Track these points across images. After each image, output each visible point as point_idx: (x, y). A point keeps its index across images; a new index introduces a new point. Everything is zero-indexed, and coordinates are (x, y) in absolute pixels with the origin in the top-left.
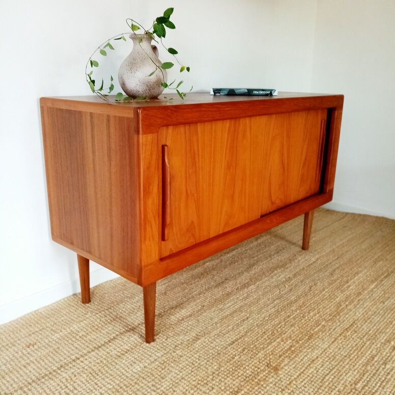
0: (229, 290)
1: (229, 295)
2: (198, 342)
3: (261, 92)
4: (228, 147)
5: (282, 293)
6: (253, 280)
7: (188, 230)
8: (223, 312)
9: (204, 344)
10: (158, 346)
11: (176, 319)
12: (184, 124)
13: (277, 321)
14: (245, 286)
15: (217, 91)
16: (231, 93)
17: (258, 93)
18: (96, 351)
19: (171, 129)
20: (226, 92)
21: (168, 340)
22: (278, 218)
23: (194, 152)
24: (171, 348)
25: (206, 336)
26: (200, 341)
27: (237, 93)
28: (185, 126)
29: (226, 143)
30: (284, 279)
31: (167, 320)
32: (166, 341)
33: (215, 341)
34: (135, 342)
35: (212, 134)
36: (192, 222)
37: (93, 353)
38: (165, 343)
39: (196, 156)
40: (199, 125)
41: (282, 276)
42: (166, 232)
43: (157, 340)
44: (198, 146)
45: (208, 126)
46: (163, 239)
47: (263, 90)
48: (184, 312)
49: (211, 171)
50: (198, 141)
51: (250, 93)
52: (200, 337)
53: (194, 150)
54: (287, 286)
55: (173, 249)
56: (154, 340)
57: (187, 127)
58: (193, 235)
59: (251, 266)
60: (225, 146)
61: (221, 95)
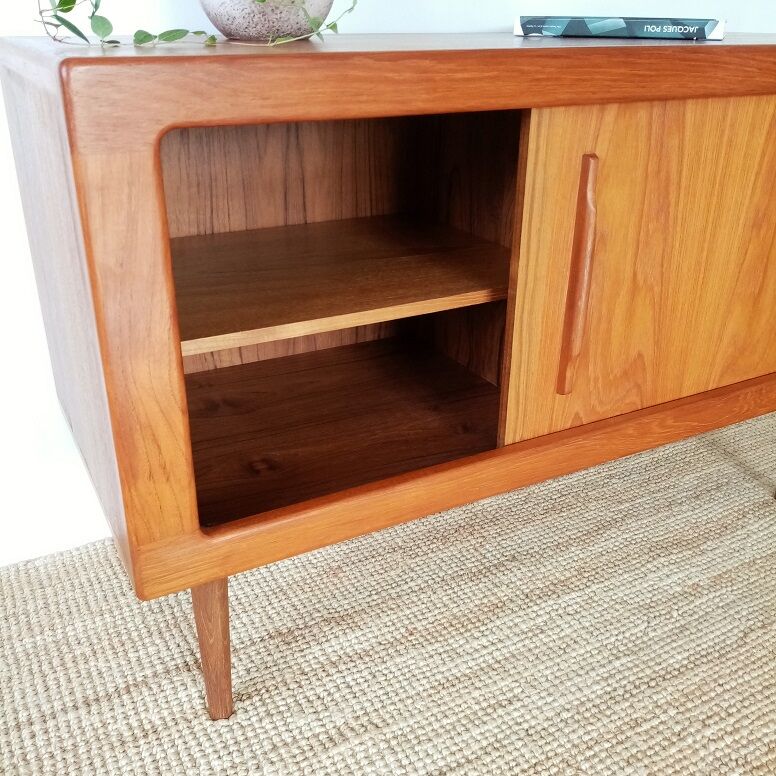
0: (503, 593)
1: (497, 608)
2: (333, 752)
3: (670, 30)
5: (652, 634)
6: (587, 574)
8: (452, 665)
9: (350, 761)
10: (228, 736)
11: (322, 659)
13: (596, 729)
14: (562, 586)
15: (532, 25)
16: (576, 29)
17: (658, 30)
18: (83, 711)
20: (560, 29)
21: (267, 721)
24: (258, 752)
25: (366, 737)
26: (342, 748)
27: (594, 33)
30: (678, 589)
31: (297, 655)
32: (257, 725)
33: (383, 758)
34: (186, 706)
37: (71, 716)
38: (254, 730)
41: (675, 578)
43: (240, 716)
47: (675, 22)
48: (351, 641)
51: (632, 29)
52: (349, 734)
54: (675, 614)
56: (230, 713)
59: (602, 527)
61: (546, 36)
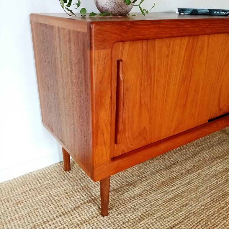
0: (175, 174)
1: (174, 178)
2: (141, 223)
3: (222, 13)
4: (185, 62)
5: (219, 183)
6: (196, 167)
7: (140, 134)
8: (167, 196)
9: (147, 225)
10: (109, 221)
11: (129, 196)
12: (142, 40)
13: (212, 211)
14: (189, 172)
15: (181, 11)
16: (195, 12)
17: (218, 13)
18: (63, 217)
19: (127, 44)
20: (189, 12)
21: (119, 215)
22: (224, 123)
23: (150, 67)
24: (120, 225)
25: (149, 218)
26: (144, 222)
27: (199, 13)
28: (143, 42)
29: (182, 58)
30: (222, 170)
31: (122, 195)
32: (117, 217)
33: (156, 223)
34: (94, 213)
35: (169, 50)
36: (145, 128)
37: (60, 218)
38: (116, 218)
39: (152, 70)
40: (157, 41)
41: (220, 167)
42: (118, 137)
43: (111, 215)
44: (155, 61)
45: (166, 42)
46: (116, 142)
47: (223, 11)
48: (136, 191)
49: (166, 84)
50: (155, 56)
51: (211, 12)
52: (144, 218)
53: (150, 65)
54: (223, 177)
55: (125, 150)
56: (107, 214)
57: (145, 43)
58: (145, 138)
59: (196, 154)
60: (182, 61)
61: (185, 14)
